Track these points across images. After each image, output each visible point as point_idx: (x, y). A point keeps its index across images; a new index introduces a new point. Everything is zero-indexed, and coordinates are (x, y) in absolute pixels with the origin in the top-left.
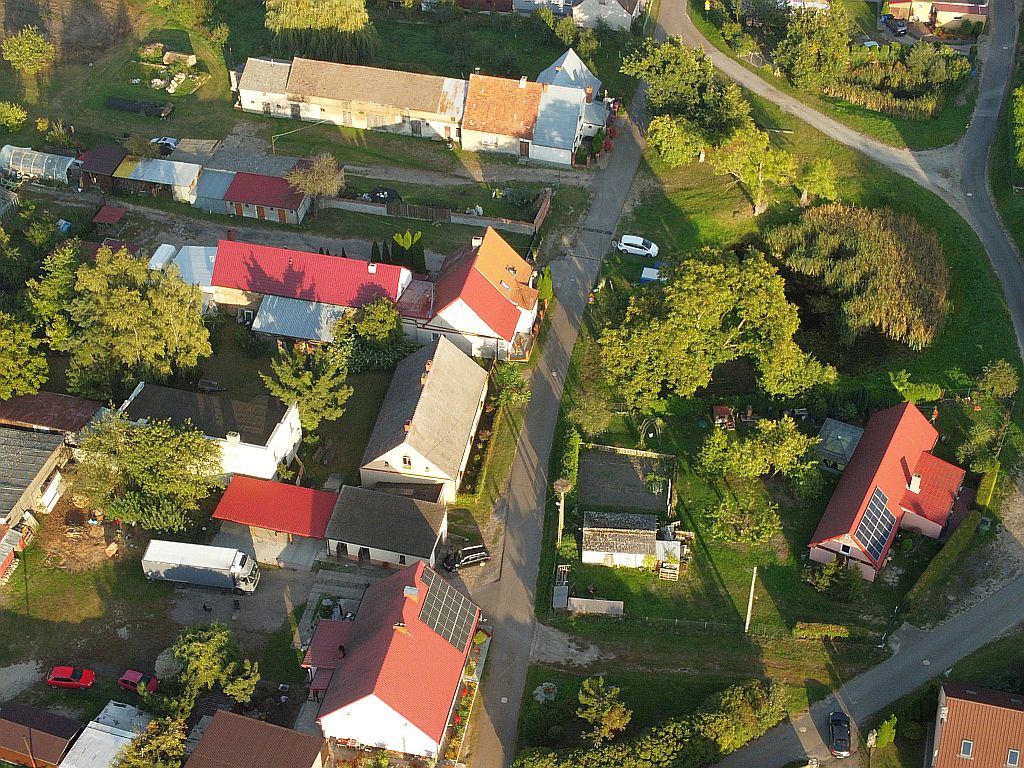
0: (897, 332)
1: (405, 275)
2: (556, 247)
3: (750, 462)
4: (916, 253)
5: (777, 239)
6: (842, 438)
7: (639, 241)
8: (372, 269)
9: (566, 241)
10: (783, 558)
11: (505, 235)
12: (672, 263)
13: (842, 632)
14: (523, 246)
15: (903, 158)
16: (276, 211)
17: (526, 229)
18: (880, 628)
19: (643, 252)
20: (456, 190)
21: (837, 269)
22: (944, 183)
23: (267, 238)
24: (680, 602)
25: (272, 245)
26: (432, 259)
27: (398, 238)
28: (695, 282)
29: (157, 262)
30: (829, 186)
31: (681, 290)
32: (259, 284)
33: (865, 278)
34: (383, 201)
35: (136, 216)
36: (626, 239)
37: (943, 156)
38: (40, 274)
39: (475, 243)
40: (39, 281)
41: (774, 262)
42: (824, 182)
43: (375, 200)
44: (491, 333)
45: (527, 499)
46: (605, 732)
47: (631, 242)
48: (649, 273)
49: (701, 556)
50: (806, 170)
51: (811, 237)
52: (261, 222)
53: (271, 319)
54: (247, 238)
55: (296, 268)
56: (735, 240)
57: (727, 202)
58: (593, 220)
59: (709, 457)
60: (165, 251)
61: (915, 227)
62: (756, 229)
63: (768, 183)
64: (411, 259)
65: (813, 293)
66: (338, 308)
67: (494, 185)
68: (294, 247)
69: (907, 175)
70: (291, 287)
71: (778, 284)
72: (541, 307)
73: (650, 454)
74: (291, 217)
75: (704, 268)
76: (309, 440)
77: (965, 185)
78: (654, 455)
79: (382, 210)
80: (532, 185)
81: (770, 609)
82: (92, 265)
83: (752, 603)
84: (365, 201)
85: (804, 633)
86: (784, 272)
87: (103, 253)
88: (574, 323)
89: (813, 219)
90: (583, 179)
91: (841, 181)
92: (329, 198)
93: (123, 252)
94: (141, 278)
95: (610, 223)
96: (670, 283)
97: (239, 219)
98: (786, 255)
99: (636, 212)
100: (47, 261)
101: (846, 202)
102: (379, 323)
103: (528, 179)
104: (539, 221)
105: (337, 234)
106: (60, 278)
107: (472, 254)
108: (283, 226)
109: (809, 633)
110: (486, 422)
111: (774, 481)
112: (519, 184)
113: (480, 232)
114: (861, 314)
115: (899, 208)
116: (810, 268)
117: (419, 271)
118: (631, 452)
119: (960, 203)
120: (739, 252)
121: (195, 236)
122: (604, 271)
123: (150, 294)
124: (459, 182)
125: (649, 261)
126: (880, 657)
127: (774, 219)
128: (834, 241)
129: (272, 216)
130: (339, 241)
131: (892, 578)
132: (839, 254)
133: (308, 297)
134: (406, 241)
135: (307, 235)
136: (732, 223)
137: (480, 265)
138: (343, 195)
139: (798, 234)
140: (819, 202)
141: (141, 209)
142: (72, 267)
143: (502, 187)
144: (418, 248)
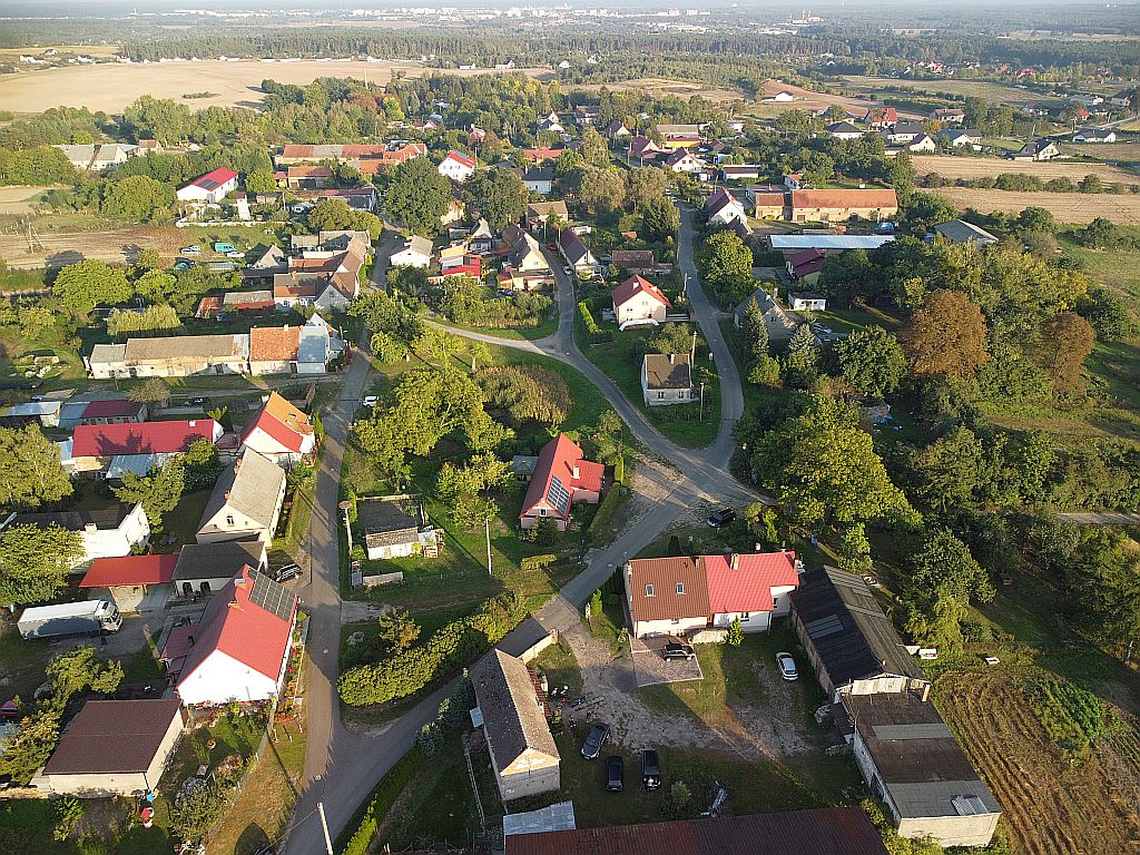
0: (544, 418)
2: (323, 411)
3: (472, 480)
6: (526, 462)
9: (329, 408)
10: (504, 531)
13: (553, 558)
15: (526, 345)
22: (552, 351)
45: (324, 537)
49: (450, 541)
58: (345, 396)
72: (317, 438)
73: (404, 496)
78: (408, 496)
83: (490, 558)
88: (341, 445)
103: (301, 382)
104: (309, 399)
109: (531, 564)
112: (293, 386)
118: (390, 498)
119: (564, 358)
124: (251, 392)
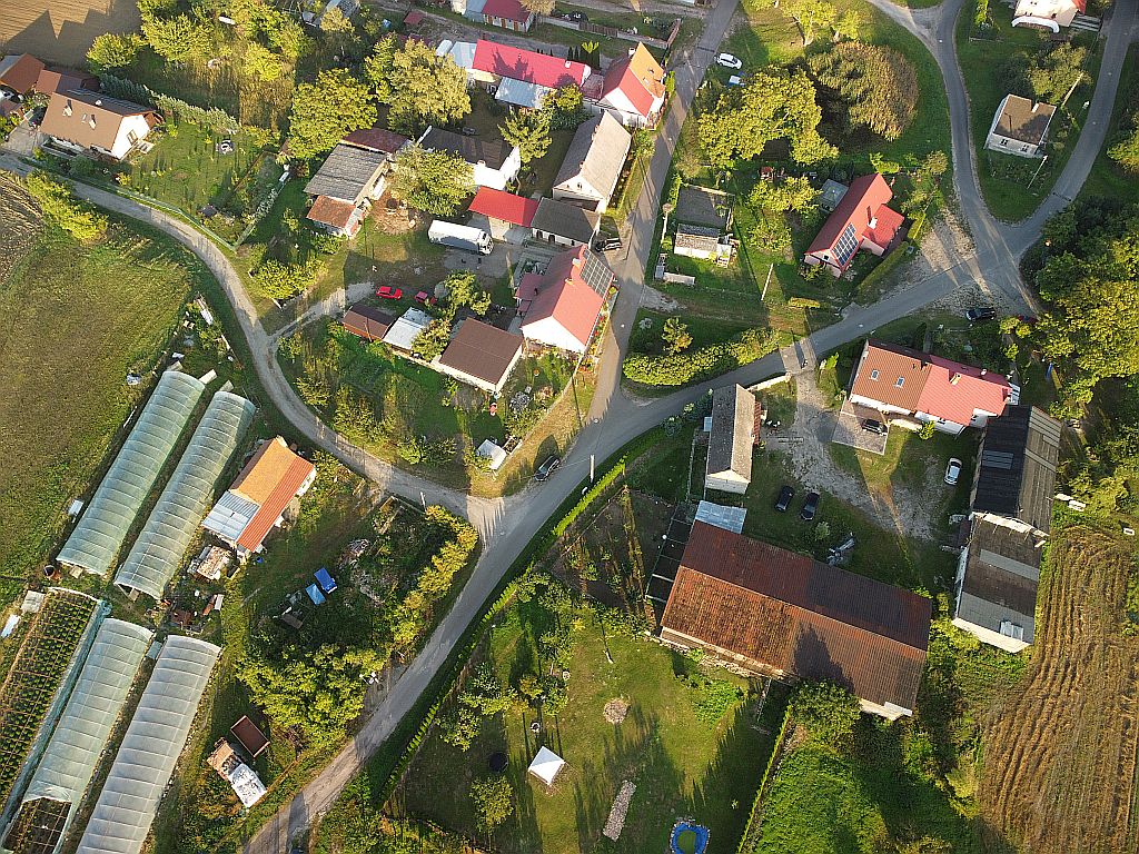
0: (879, 128)
1: (587, 70)
2: (679, 58)
3: (778, 202)
4: (900, 79)
5: (815, 63)
6: (835, 191)
7: (730, 58)
8: (568, 65)
9: (686, 54)
10: (789, 260)
11: (650, 48)
12: (748, 74)
13: (816, 305)
14: (660, 56)
16: (512, 23)
17: (662, 45)
18: (838, 304)
19: (733, 66)
20: (622, 15)
21: (849, 86)
22: (926, 32)
23: (506, 40)
24: (726, 280)
25: (508, 45)
26: (604, 61)
27: (585, 45)
28: (761, 87)
29: (441, 50)
30: (853, 30)
31: (752, 92)
32: (501, 70)
33: (865, 92)
34: (577, 20)
35: (429, 20)
36: (723, 56)
37: (929, 14)
38: (372, 54)
39: (631, 52)
40: (372, 58)
41: (812, 78)
42: (851, 27)
43: (573, 20)
44: (636, 112)
45: (647, 213)
46: (676, 348)
47: (726, 58)
48: (734, 80)
49: (742, 254)
50: (840, 17)
51: (837, 63)
52: (503, 29)
53: (507, 92)
54: (494, 39)
55: (523, 61)
56: (789, 61)
57: (788, 36)
58: (704, 42)
59: (754, 197)
60: (446, 44)
61: (903, 60)
62: (804, 56)
63: (816, 25)
64: (591, 60)
65: (832, 99)
66: (546, 88)
67: (646, 14)
68: (522, 47)
69: (903, 24)
70: (519, 73)
71: (812, 92)
72: (667, 97)
73: (720, 193)
74: (521, 27)
75: (768, 79)
76: (524, 168)
77: (939, 35)
78: (724, 194)
79: (576, 26)
80: (669, 16)
81: (777, 288)
82: (403, 51)
83: (768, 283)
84: (565, 20)
85: (794, 303)
86: (817, 85)
87: (410, 43)
88: (685, 108)
89: (840, 51)
90: (701, 14)
91: (862, 26)
92: (545, 16)
93: (420, 44)
94: (431, 61)
95: (713, 45)
96: (746, 87)
97: (490, 26)
98: (819, 74)
99: (731, 38)
100: (377, 46)
101: (862, 41)
102: (570, 100)
103: (667, 12)
104: (671, 40)
105: (548, 40)
106: (384, 57)
107: (628, 60)
108: (516, 33)
109: (797, 304)
110: (627, 166)
111: (791, 214)
112: (661, 15)
113: (635, 45)
114: (859, 115)
115: (895, 47)
116: (833, 83)
117: (596, 68)
118: (709, 190)
119: (934, 47)
120: (791, 70)
121: (463, 36)
122: (707, 76)
123: (436, 72)
124: (624, 11)
125: (734, 71)
126: (835, 321)
127: (815, 49)
128: (850, 67)
129: (510, 26)
130: (549, 45)
131: (849, 277)
132: (852, 75)
133: (529, 80)
134: (589, 48)
135: (530, 40)
136: (789, 50)
137: (632, 66)
138: (553, 15)
139: (829, 60)
140: (845, 39)
141: (433, 16)
142: (392, 51)
143: (650, 16)
144: (596, 52)
